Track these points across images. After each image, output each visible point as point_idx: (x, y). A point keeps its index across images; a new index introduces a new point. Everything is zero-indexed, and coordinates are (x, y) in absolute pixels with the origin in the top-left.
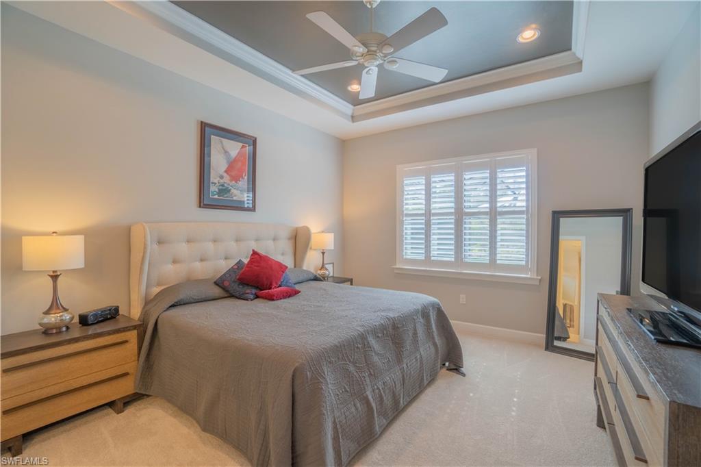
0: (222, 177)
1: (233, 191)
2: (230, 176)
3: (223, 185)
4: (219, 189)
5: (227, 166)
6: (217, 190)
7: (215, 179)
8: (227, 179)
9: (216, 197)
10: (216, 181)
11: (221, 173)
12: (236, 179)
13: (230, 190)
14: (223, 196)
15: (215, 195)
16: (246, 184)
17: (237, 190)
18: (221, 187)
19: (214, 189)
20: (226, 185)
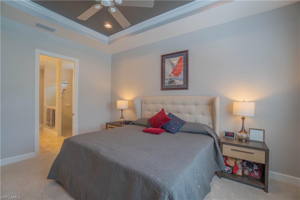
0: (170, 76)
1: (176, 81)
2: (174, 74)
3: (171, 79)
4: (169, 81)
5: (173, 70)
6: (168, 82)
7: (167, 77)
8: (173, 75)
9: (168, 85)
10: (168, 78)
11: (170, 74)
12: (177, 75)
13: (174, 81)
14: (171, 84)
15: (167, 84)
16: (183, 76)
17: (178, 80)
18: (170, 80)
19: (167, 82)
20: (172, 79)
